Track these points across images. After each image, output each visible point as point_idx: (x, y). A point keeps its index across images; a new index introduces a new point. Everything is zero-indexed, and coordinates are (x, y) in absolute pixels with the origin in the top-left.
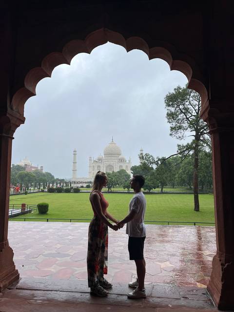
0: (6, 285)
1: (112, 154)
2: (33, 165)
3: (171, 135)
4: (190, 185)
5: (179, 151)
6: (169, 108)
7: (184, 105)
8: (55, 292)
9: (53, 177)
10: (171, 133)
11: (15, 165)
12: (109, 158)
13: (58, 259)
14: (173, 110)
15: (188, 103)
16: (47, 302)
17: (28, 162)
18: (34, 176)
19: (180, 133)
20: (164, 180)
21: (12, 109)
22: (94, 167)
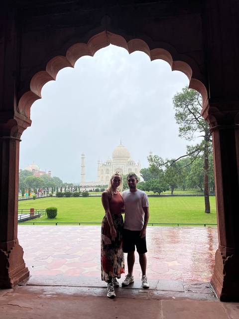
0: (16, 282)
1: (120, 157)
2: (40, 170)
3: (180, 136)
4: (201, 187)
5: (189, 153)
6: (177, 108)
7: (192, 105)
8: (64, 287)
9: (61, 182)
10: (180, 134)
11: (23, 170)
12: (118, 161)
13: (67, 259)
14: (181, 110)
15: (196, 103)
16: (56, 296)
17: (36, 167)
18: (42, 181)
19: (189, 133)
20: (173, 182)
21: (18, 112)
22: (102, 170)
